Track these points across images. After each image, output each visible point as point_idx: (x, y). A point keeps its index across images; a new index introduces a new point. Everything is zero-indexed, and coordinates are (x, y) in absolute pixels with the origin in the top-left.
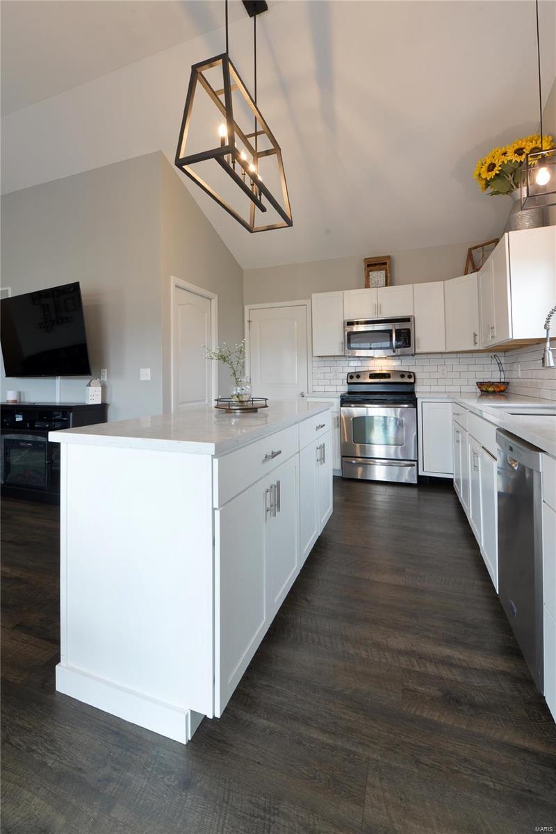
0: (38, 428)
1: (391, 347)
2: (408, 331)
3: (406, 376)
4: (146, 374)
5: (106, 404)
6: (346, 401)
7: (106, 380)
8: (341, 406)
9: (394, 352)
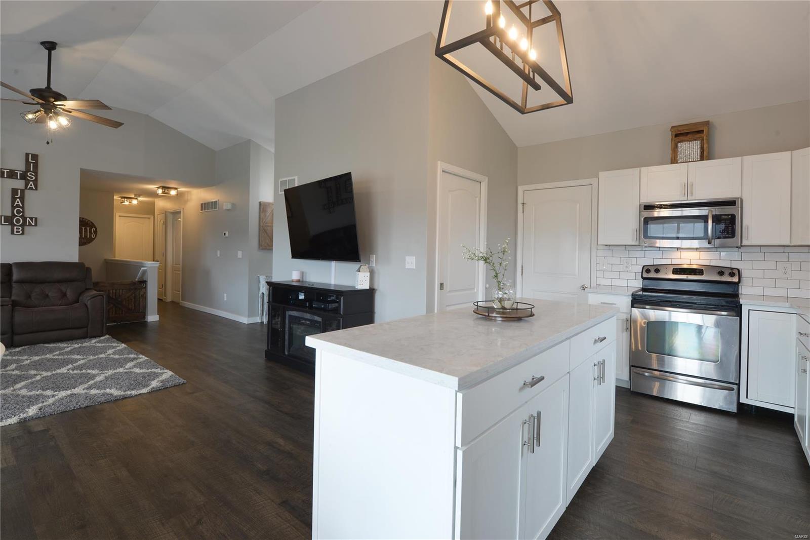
0: (316, 308)
1: (705, 237)
2: (733, 217)
3: (727, 273)
4: (411, 262)
5: (374, 289)
6: (637, 301)
7: (374, 265)
8: (632, 306)
9: (709, 243)
